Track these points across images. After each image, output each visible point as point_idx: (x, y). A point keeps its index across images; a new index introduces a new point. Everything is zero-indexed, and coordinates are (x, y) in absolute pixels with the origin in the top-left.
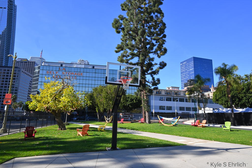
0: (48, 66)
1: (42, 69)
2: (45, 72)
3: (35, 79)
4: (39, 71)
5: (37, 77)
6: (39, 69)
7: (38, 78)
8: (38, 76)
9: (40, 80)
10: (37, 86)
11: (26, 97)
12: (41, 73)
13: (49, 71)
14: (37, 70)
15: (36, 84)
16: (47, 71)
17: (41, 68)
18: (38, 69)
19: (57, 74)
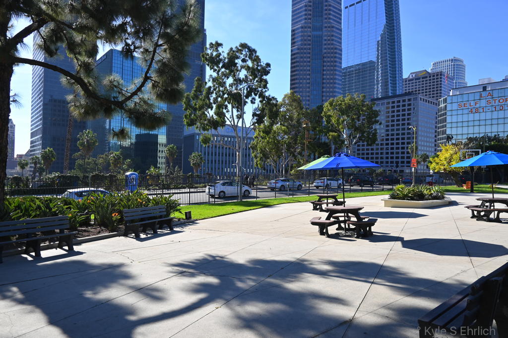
0: (460, 96)
1: (451, 102)
2: (455, 106)
3: (441, 119)
4: (446, 106)
5: (443, 116)
6: (446, 103)
7: (446, 118)
8: (445, 114)
9: (449, 119)
10: (446, 130)
11: (432, 147)
12: (449, 108)
13: (462, 103)
14: (442, 105)
15: (443, 127)
16: (459, 103)
17: (449, 101)
18: (444, 104)
19: (476, 107)
